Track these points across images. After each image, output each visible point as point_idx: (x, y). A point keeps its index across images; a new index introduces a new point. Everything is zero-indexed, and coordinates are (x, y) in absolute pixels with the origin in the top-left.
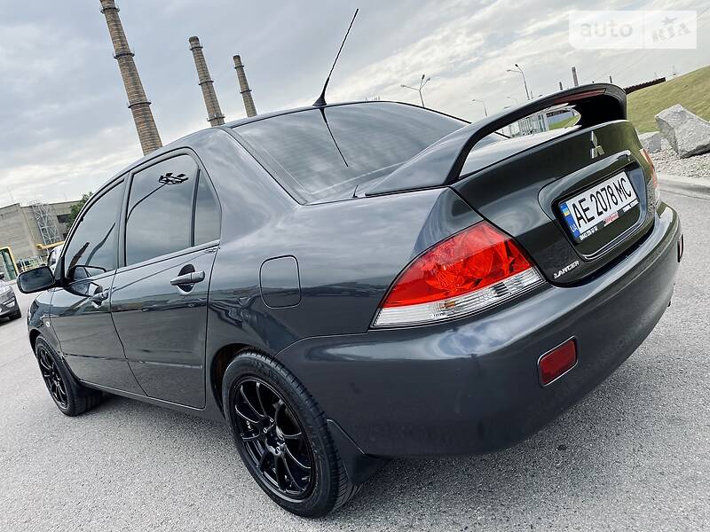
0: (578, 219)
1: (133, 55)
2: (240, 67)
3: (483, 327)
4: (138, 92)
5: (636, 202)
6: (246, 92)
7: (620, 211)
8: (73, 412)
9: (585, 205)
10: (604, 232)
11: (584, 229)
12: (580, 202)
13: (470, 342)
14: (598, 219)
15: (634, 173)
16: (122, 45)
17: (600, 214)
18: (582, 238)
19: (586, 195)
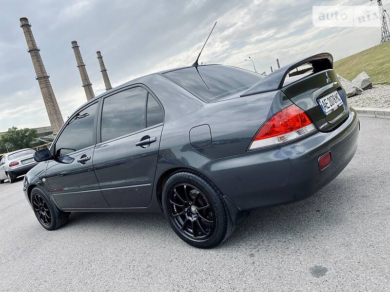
0: (325, 107)
1: (39, 50)
2: (100, 58)
3: (294, 147)
4: (42, 71)
5: (343, 103)
6: (104, 71)
7: (338, 106)
8: (53, 228)
9: (326, 101)
10: (335, 113)
11: (327, 111)
12: (324, 100)
13: (290, 153)
14: (331, 108)
15: (340, 91)
16: (33, 45)
17: (331, 106)
18: (327, 114)
19: (326, 98)
